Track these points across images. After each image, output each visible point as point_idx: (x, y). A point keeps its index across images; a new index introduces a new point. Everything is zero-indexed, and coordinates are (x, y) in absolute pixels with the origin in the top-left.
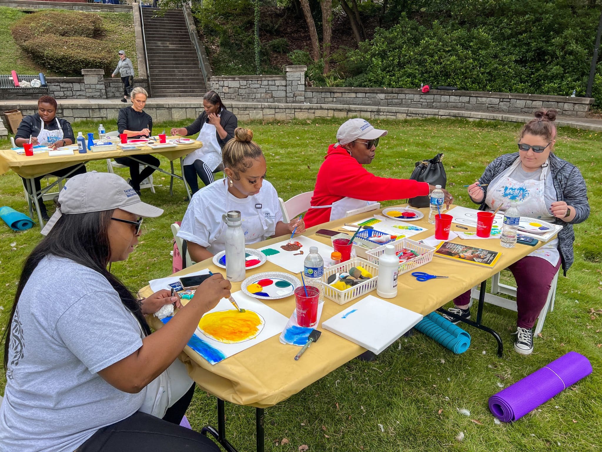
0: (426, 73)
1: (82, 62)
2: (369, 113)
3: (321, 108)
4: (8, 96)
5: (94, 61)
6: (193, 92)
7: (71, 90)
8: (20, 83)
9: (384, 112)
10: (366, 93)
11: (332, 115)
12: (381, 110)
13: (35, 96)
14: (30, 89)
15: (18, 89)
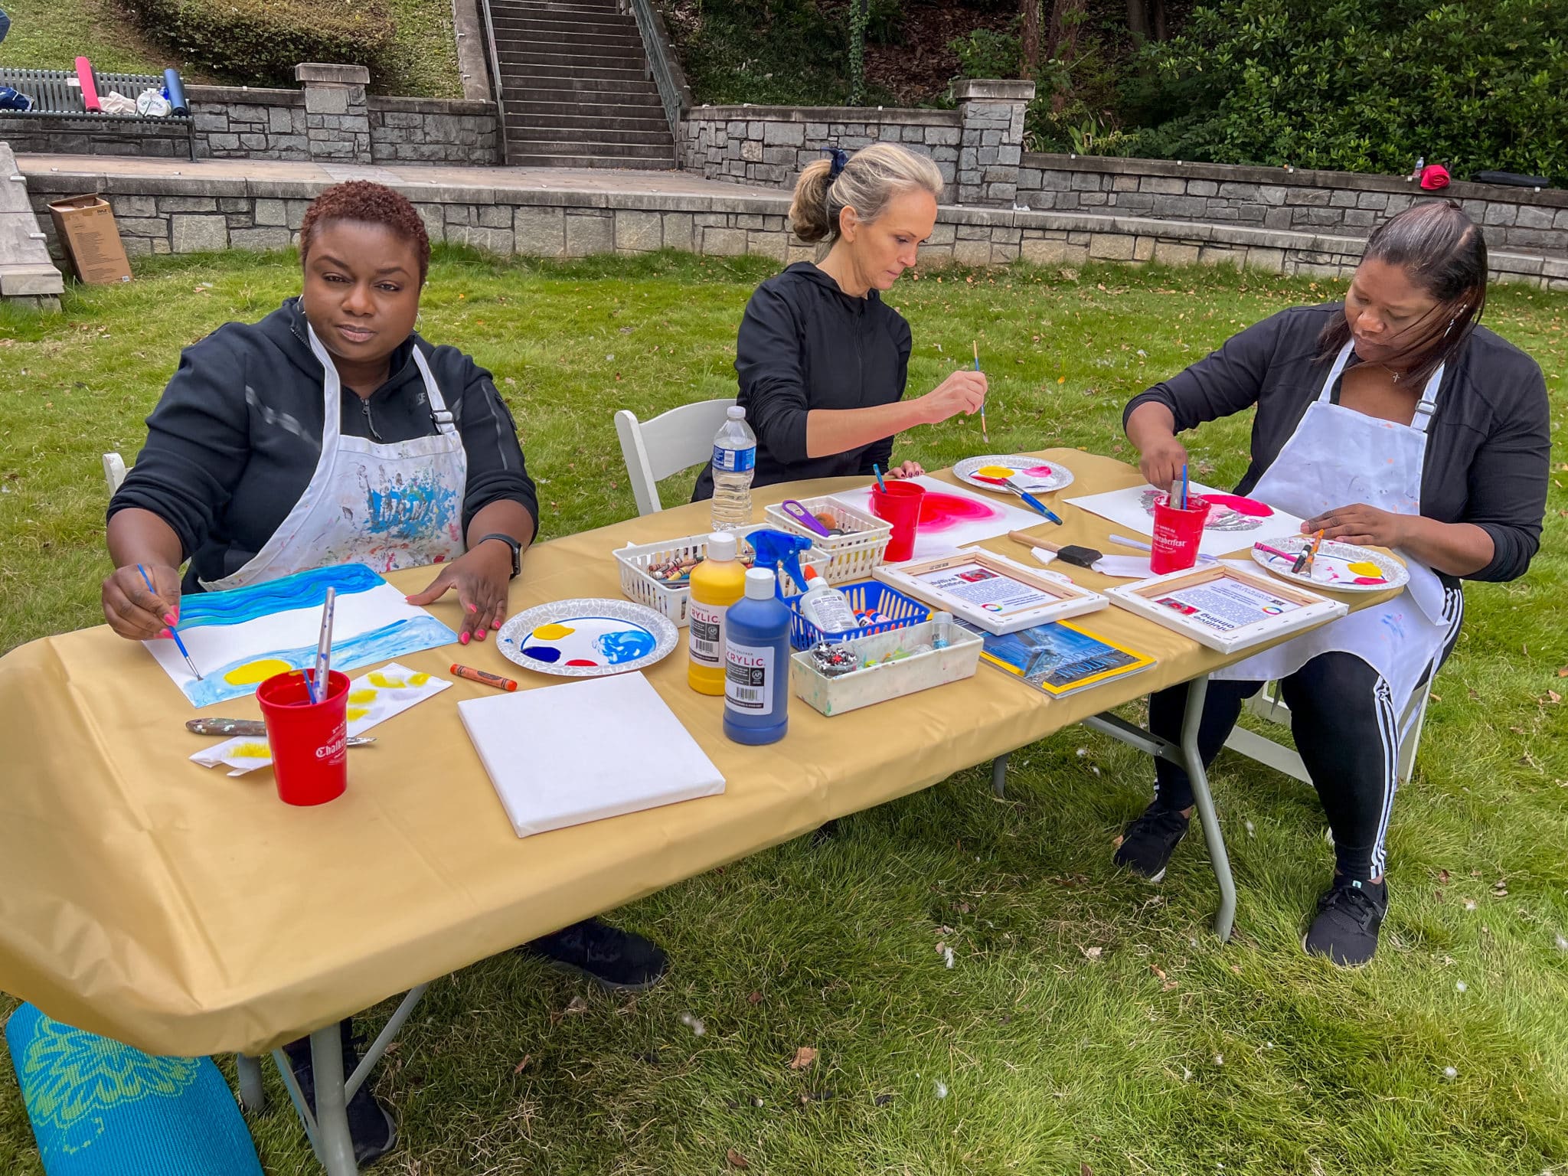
0: (1423, 122)
1: (295, 40)
2: (1278, 256)
3: (1115, 231)
4: (64, 140)
5: (331, 39)
6: (631, 152)
7: (263, 131)
8: (101, 99)
9: (1332, 254)
10: (1220, 182)
11: (1147, 256)
12: (1326, 248)
13: (149, 144)
14: (134, 120)
15: (97, 120)
